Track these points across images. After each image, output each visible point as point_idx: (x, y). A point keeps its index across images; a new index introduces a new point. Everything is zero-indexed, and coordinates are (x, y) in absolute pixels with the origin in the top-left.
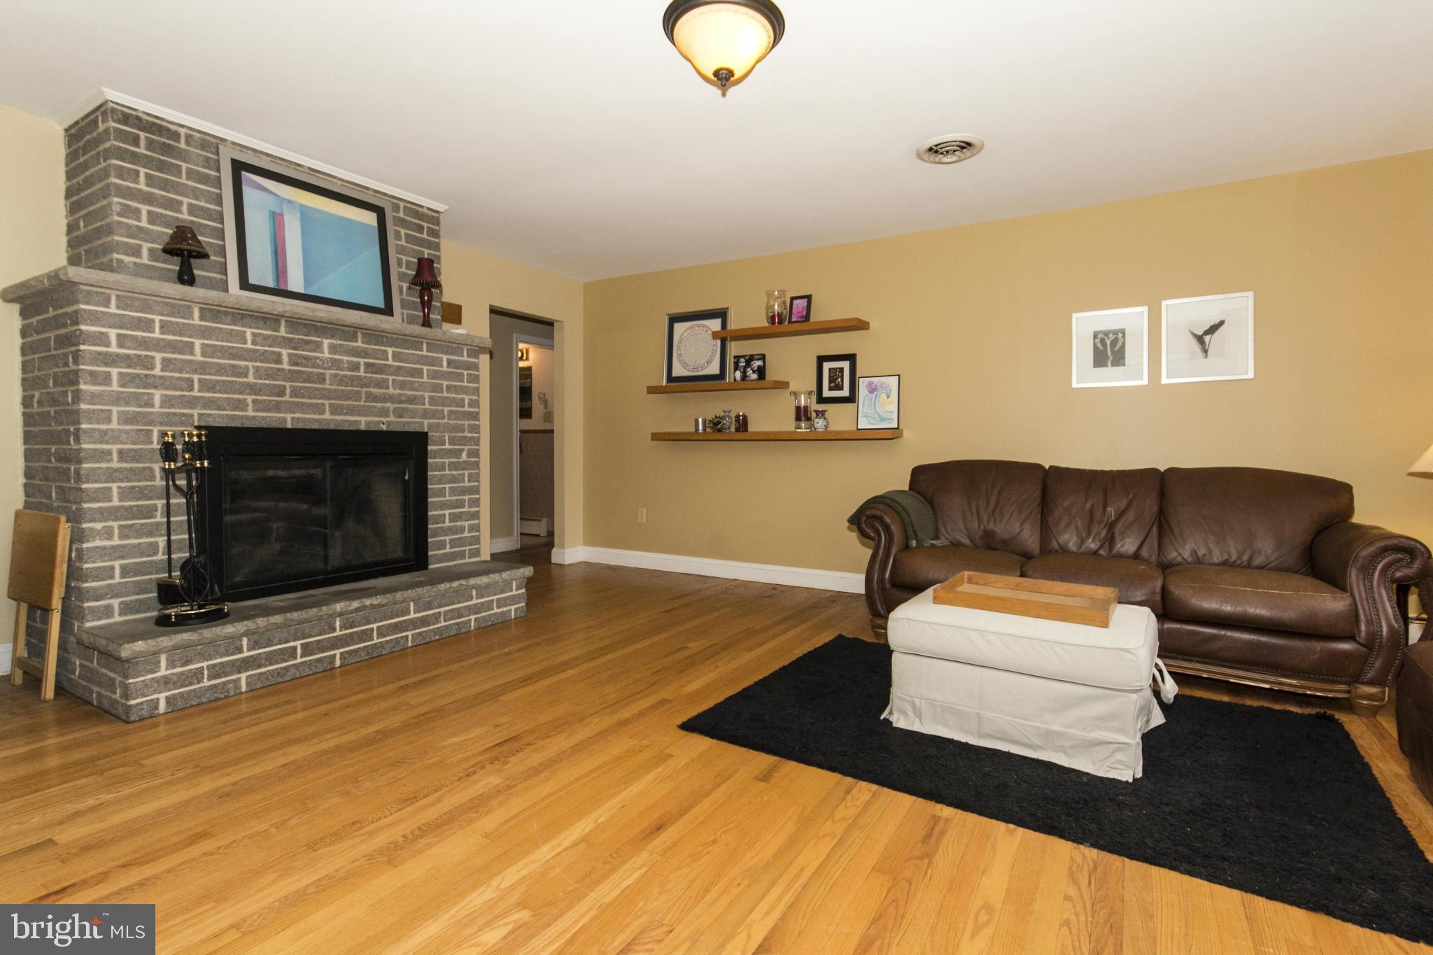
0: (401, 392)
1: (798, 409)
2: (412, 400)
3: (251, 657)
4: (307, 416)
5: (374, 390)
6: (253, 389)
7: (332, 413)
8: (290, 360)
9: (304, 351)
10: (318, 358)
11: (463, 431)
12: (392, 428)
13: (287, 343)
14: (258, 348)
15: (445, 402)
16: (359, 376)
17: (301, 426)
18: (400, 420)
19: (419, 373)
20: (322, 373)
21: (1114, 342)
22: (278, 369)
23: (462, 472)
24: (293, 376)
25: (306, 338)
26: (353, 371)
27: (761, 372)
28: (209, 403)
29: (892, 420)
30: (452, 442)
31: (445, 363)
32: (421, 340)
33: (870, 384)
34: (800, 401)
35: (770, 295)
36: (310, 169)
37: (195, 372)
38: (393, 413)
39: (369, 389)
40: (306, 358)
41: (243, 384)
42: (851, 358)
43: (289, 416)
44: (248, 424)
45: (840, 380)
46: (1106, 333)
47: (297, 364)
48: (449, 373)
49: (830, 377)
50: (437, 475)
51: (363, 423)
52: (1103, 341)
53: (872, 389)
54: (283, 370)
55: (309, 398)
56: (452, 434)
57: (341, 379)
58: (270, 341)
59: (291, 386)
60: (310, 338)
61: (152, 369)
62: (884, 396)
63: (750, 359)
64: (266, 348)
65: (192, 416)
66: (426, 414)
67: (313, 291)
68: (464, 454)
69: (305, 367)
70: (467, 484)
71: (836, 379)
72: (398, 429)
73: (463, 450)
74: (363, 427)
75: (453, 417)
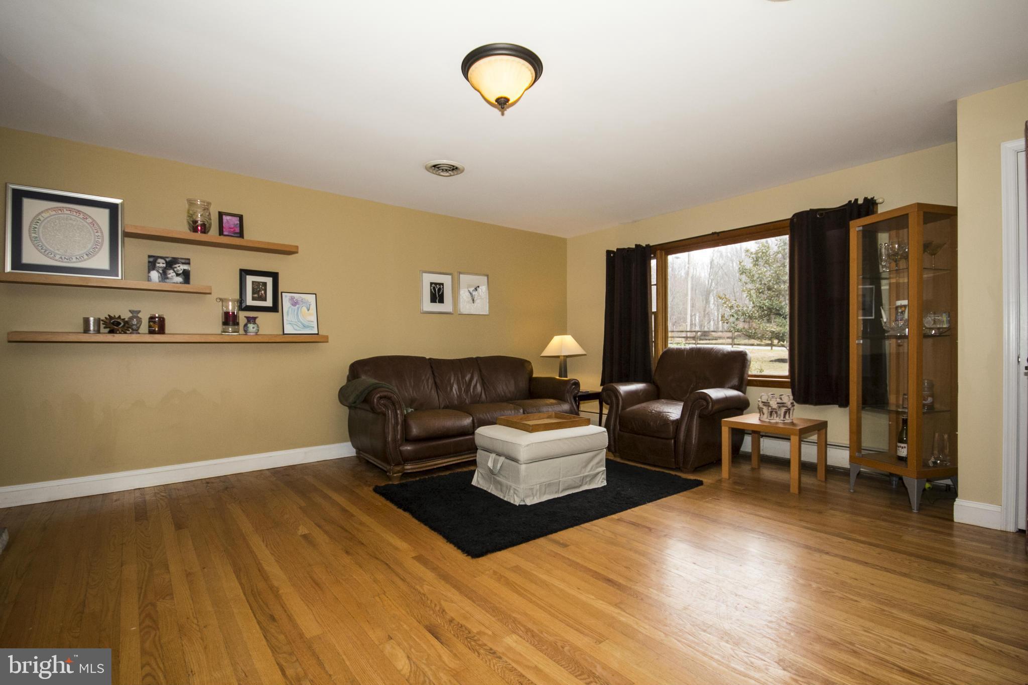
1: (226, 314)
21: (439, 290)
27: (186, 275)
29: (313, 327)
33: (292, 298)
34: (227, 307)
35: (191, 203)
42: (275, 276)
45: (263, 292)
46: (436, 284)
49: (253, 289)
52: (434, 288)
53: (295, 303)
62: (305, 309)
63: (171, 263)
71: (260, 291)
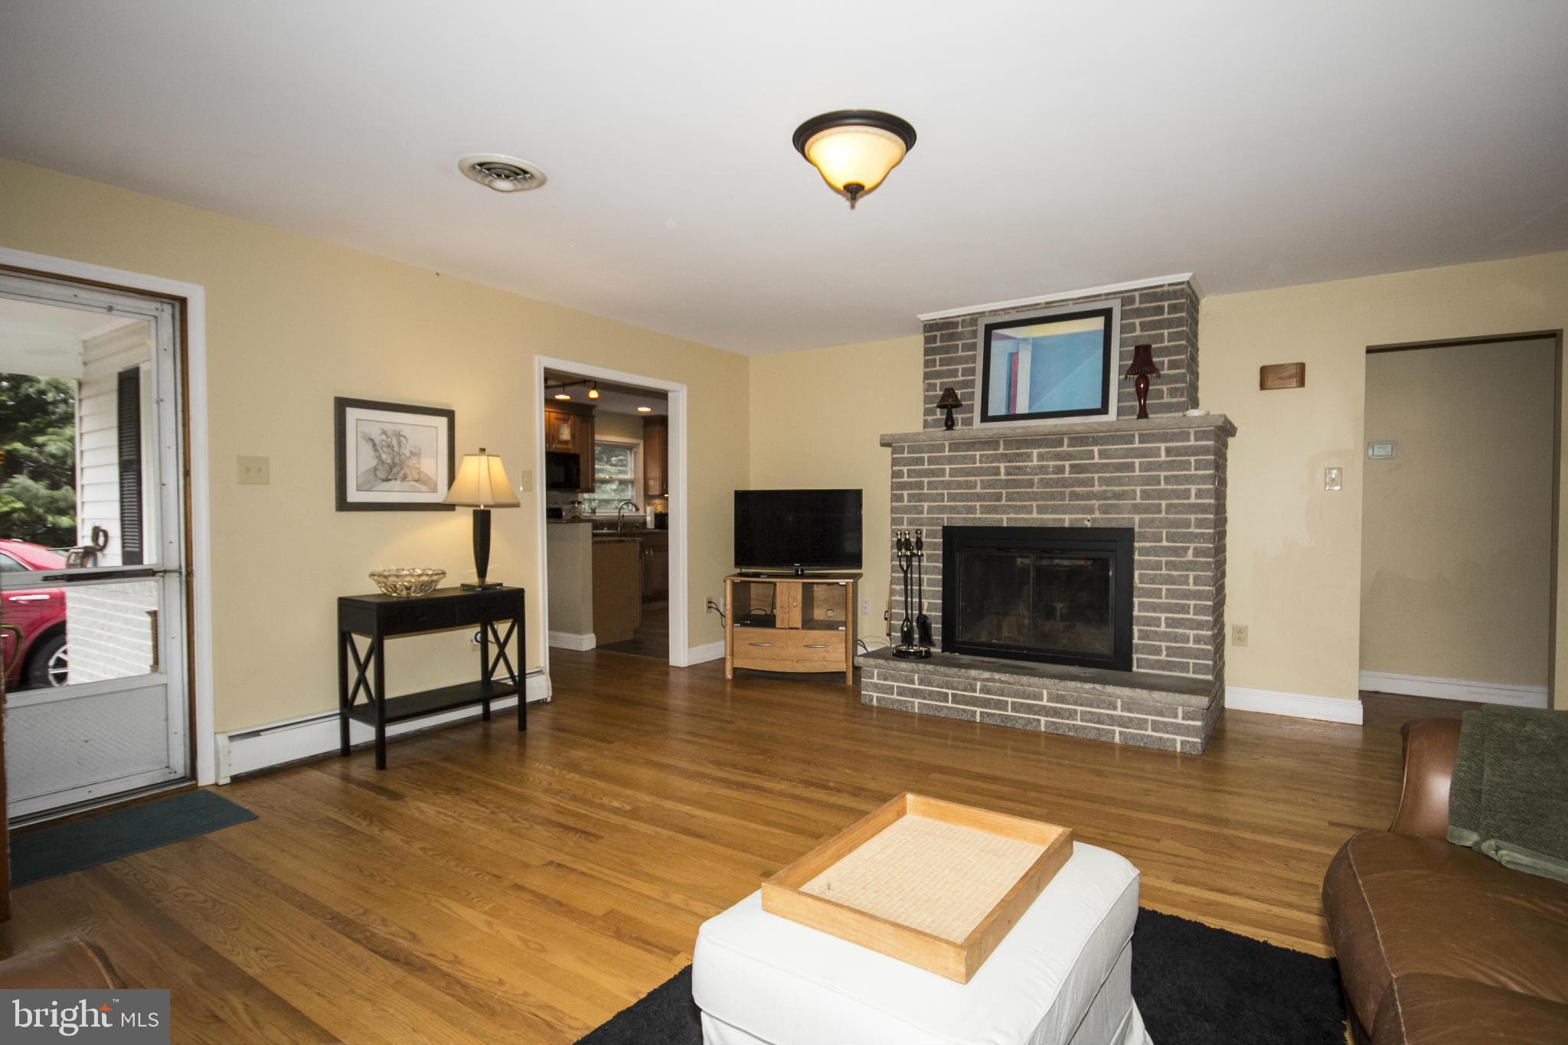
0: (1107, 488)
2: (1118, 496)
3: (920, 689)
4: (1019, 516)
5: (1077, 489)
6: (979, 497)
7: (1038, 513)
8: (1006, 471)
9: (1017, 462)
10: (1027, 466)
11: (1189, 526)
12: (1096, 525)
13: (1006, 458)
14: (984, 465)
15: (1162, 494)
16: (1064, 478)
17: (1013, 524)
18: (1106, 516)
19: (1130, 467)
20: (1031, 479)
22: (997, 480)
23: (1185, 573)
24: (1007, 484)
25: (1018, 451)
26: (1057, 473)
28: (953, 510)
30: (1171, 538)
31: (1163, 453)
32: (1132, 433)
36: (1047, 303)
37: (944, 488)
38: (1099, 510)
39: (1072, 489)
40: (1018, 468)
41: (972, 494)
43: (1004, 517)
44: (977, 524)
47: (1011, 474)
48: (1168, 462)
50: (1149, 574)
51: (1067, 520)
54: (1000, 480)
55: (1020, 501)
56: (1172, 530)
57: (1047, 483)
58: (991, 459)
59: (1006, 492)
60: (1022, 451)
61: (923, 489)
64: (989, 465)
65: (943, 518)
66: (1136, 509)
67: (1036, 410)
68: (1190, 552)
69: (1018, 475)
70: (1192, 587)
72: (1103, 525)
73: (1188, 548)
74: (1067, 525)
75: (1173, 510)
